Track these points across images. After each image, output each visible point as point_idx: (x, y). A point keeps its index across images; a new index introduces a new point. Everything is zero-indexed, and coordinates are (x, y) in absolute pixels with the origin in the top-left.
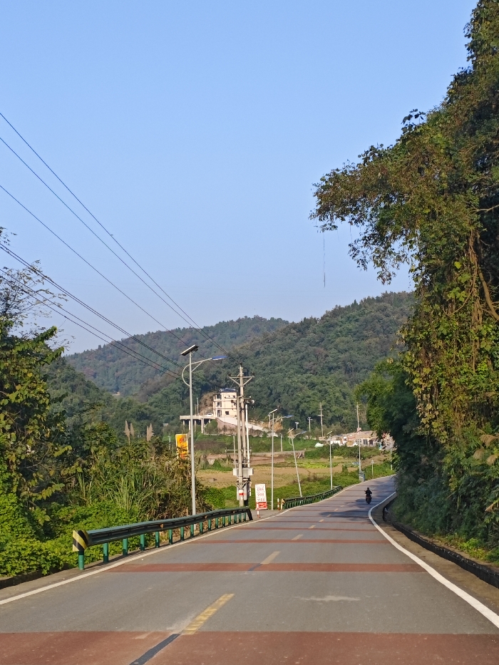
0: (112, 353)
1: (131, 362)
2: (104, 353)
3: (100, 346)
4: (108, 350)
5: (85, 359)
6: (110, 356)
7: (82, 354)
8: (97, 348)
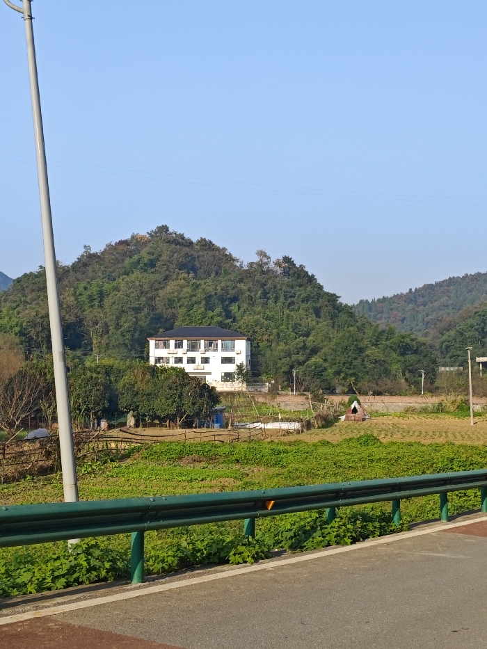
0: (423, 297)
1: (445, 306)
2: (414, 297)
3: (411, 290)
4: (420, 293)
5: (394, 302)
6: (421, 299)
7: (391, 298)
8: (408, 291)
